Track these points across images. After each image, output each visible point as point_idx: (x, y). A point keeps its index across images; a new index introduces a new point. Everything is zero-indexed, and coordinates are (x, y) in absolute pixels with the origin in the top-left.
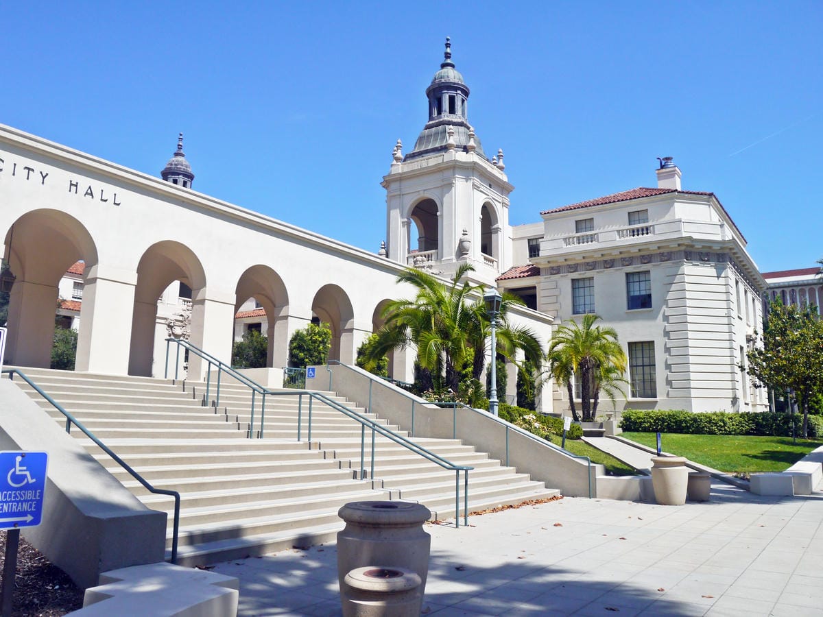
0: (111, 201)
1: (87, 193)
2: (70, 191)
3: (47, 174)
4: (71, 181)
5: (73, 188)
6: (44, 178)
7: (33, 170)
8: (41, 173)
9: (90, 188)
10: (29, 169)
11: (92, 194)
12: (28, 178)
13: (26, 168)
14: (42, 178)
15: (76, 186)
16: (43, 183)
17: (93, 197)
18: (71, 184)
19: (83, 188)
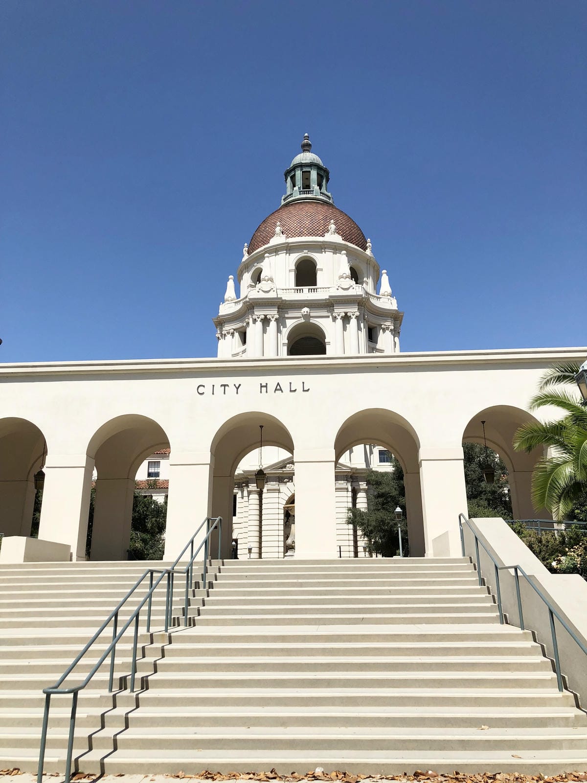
0: (299, 389)
1: (276, 390)
2: (261, 392)
3: (240, 385)
4: (261, 384)
5: (264, 389)
6: (237, 388)
7: (228, 385)
8: (235, 385)
9: (278, 384)
10: (225, 386)
11: (281, 389)
12: (224, 393)
13: (222, 385)
14: (236, 389)
15: (266, 386)
16: (237, 393)
17: (282, 391)
18: (262, 386)
19: (272, 387)
